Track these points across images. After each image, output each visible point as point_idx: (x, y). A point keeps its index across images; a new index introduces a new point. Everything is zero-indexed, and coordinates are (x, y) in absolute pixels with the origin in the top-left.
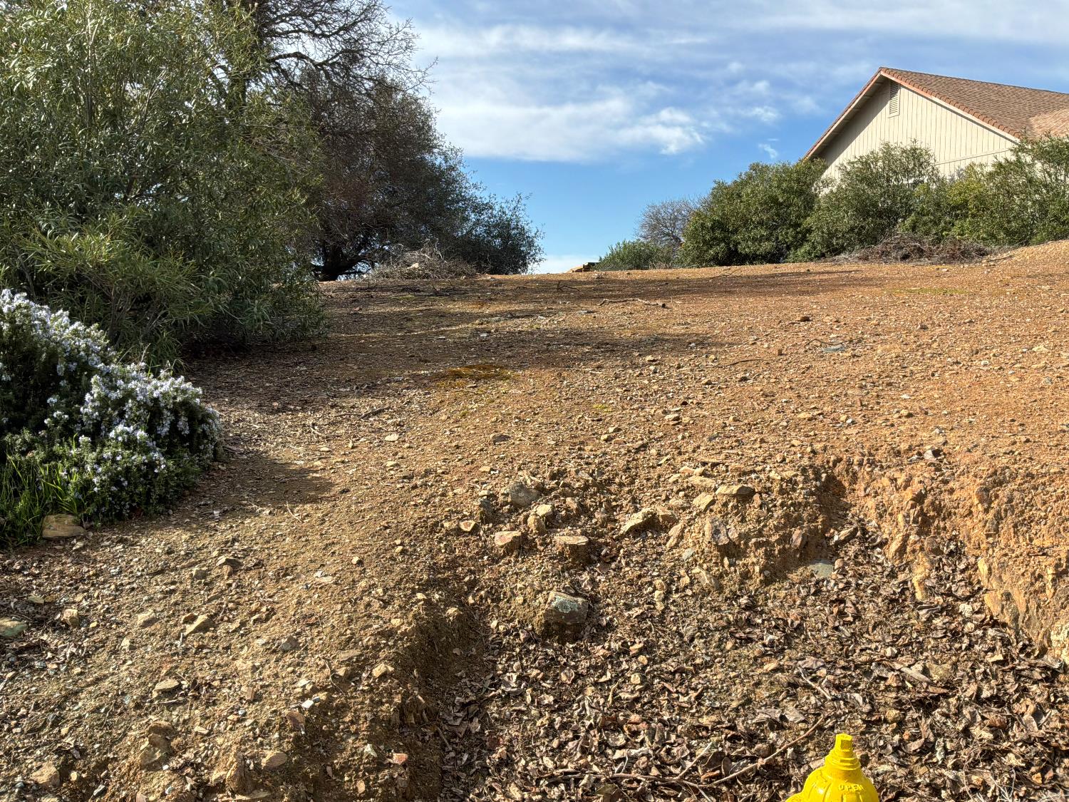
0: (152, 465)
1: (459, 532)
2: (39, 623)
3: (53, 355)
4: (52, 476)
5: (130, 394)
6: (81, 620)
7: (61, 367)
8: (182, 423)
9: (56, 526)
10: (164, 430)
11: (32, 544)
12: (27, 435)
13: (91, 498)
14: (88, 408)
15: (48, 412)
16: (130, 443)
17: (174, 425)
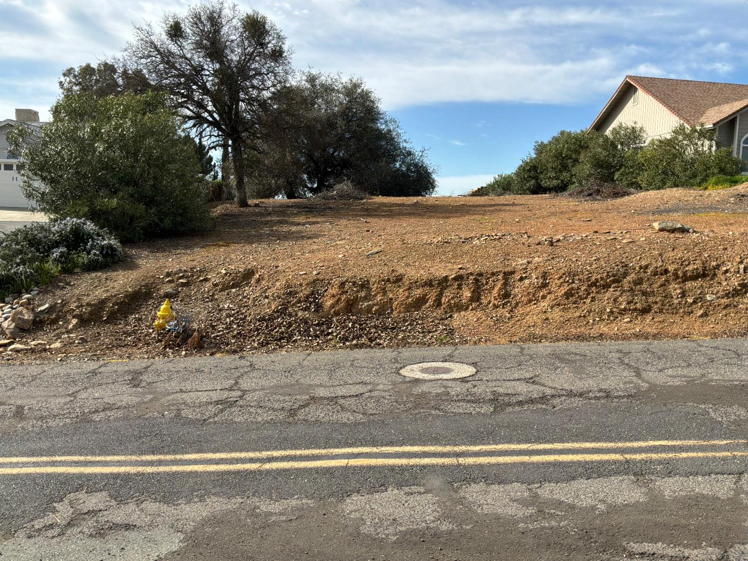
0: (98, 259)
1: (159, 278)
2: (67, 285)
3: (83, 234)
4: (77, 260)
5: (98, 244)
6: (74, 285)
7: (85, 237)
8: (109, 251)
9: (76, 270)
10: (104, 252)
11: (71, 273)
12: (74, 251)
13: (84, 265)
14: (88, 247)
15: (80, 247)
16: (95, 254)
17: (107, 252)
